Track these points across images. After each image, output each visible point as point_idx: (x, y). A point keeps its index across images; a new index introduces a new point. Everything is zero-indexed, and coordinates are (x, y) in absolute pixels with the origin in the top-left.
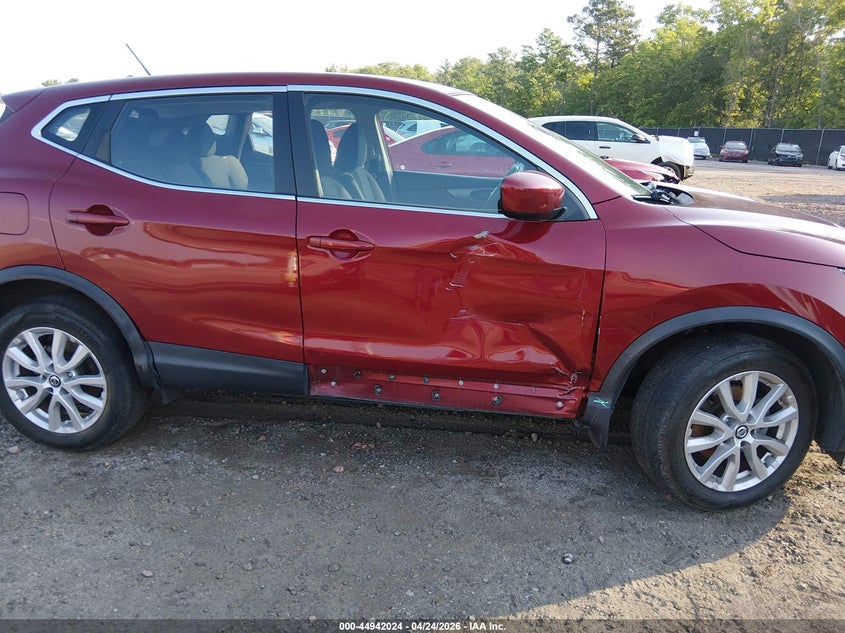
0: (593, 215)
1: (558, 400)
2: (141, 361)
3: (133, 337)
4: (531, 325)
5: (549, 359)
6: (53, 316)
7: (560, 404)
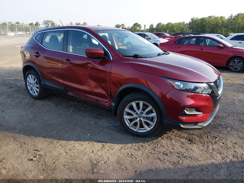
0: (112, 59)
1: (107, 103)
2: (42, 83)
3: (41, 78)
4: (101, 84)
5: (104, 92)
6: (32, 72)
7: (107, 104)
